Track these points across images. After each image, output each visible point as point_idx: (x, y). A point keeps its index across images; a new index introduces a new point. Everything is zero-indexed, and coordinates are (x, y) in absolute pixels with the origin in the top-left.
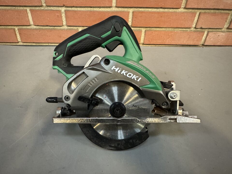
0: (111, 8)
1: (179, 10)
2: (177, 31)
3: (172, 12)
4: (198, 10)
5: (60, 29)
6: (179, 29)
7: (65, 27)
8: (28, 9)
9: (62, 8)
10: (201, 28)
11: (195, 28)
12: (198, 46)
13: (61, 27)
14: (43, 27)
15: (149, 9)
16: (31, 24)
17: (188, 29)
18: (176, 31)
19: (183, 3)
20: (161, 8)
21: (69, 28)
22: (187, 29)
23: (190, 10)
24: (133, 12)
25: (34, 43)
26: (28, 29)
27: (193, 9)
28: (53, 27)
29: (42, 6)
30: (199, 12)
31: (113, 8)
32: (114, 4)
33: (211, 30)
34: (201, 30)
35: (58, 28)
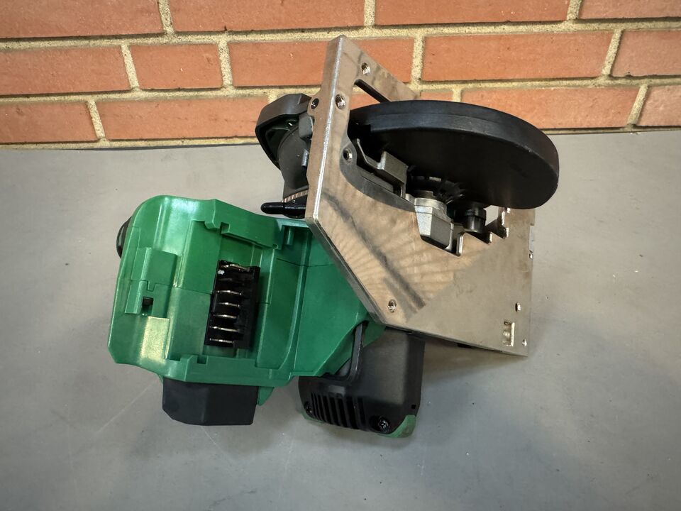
0: (360, 31)
1: (562, 27)
2: (554, 90)
3: (539, 34)
4: (618, 25)
5: (216, 98)
6: (561, 82)
7: (231, 92)
8: (124, 45)
9: (220, 36)
10: (629, 77)
11: (611, 76)
12: (621, 130)
13: (219, 92)
14: (167, 94)
15: (470, 28)
16: (132, 86)
17: (589, 82)
18: (553, 88)
19: (571, 5)
20: (507, 23)
21: (241, 92)
22: (585, 82)
23: (595, 26)
24: (425, 40)
25: (141, 140)
26: (124, 101)
27: (602, 23)
28: (196, 93)
29: (162, 34)
30: (620, 31)
31: (365, 29)
32: (369, 19)
33: (658, 81)
34: (628, 81)
35: (210, 93)
